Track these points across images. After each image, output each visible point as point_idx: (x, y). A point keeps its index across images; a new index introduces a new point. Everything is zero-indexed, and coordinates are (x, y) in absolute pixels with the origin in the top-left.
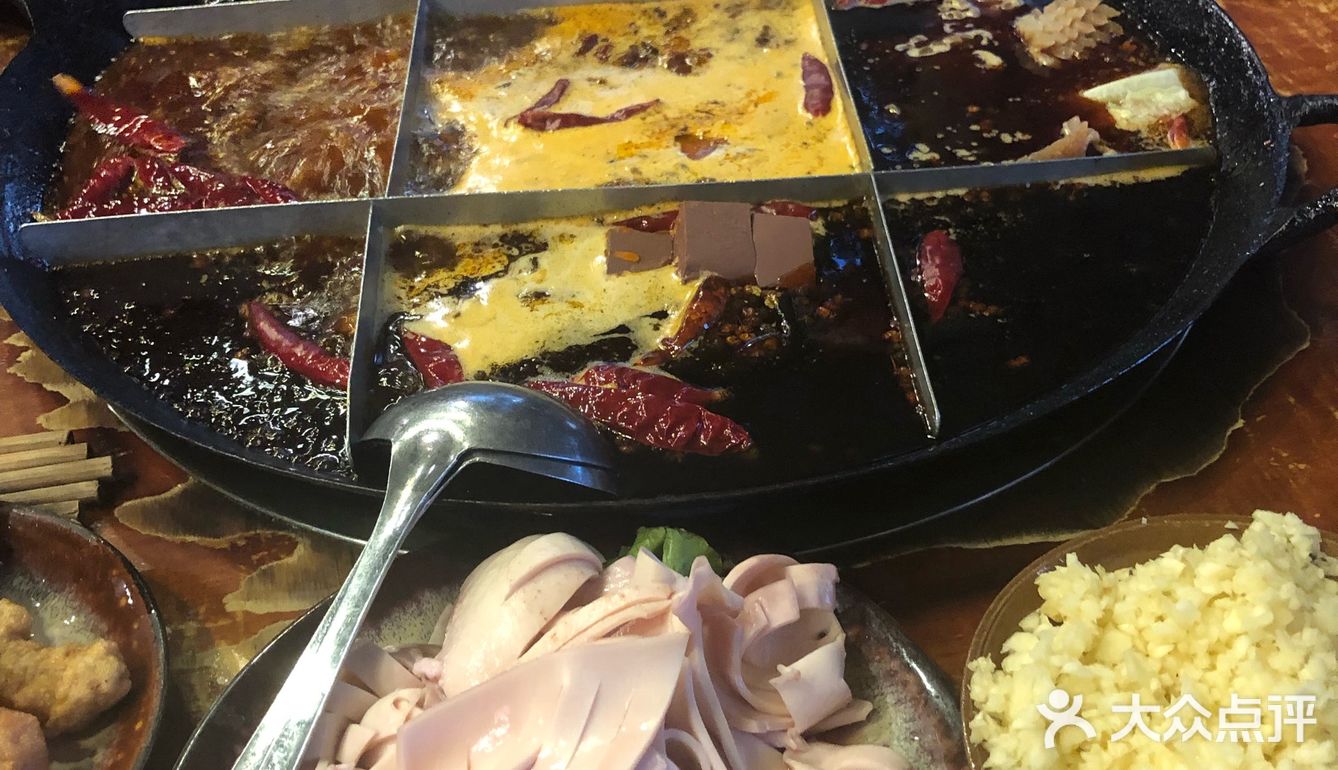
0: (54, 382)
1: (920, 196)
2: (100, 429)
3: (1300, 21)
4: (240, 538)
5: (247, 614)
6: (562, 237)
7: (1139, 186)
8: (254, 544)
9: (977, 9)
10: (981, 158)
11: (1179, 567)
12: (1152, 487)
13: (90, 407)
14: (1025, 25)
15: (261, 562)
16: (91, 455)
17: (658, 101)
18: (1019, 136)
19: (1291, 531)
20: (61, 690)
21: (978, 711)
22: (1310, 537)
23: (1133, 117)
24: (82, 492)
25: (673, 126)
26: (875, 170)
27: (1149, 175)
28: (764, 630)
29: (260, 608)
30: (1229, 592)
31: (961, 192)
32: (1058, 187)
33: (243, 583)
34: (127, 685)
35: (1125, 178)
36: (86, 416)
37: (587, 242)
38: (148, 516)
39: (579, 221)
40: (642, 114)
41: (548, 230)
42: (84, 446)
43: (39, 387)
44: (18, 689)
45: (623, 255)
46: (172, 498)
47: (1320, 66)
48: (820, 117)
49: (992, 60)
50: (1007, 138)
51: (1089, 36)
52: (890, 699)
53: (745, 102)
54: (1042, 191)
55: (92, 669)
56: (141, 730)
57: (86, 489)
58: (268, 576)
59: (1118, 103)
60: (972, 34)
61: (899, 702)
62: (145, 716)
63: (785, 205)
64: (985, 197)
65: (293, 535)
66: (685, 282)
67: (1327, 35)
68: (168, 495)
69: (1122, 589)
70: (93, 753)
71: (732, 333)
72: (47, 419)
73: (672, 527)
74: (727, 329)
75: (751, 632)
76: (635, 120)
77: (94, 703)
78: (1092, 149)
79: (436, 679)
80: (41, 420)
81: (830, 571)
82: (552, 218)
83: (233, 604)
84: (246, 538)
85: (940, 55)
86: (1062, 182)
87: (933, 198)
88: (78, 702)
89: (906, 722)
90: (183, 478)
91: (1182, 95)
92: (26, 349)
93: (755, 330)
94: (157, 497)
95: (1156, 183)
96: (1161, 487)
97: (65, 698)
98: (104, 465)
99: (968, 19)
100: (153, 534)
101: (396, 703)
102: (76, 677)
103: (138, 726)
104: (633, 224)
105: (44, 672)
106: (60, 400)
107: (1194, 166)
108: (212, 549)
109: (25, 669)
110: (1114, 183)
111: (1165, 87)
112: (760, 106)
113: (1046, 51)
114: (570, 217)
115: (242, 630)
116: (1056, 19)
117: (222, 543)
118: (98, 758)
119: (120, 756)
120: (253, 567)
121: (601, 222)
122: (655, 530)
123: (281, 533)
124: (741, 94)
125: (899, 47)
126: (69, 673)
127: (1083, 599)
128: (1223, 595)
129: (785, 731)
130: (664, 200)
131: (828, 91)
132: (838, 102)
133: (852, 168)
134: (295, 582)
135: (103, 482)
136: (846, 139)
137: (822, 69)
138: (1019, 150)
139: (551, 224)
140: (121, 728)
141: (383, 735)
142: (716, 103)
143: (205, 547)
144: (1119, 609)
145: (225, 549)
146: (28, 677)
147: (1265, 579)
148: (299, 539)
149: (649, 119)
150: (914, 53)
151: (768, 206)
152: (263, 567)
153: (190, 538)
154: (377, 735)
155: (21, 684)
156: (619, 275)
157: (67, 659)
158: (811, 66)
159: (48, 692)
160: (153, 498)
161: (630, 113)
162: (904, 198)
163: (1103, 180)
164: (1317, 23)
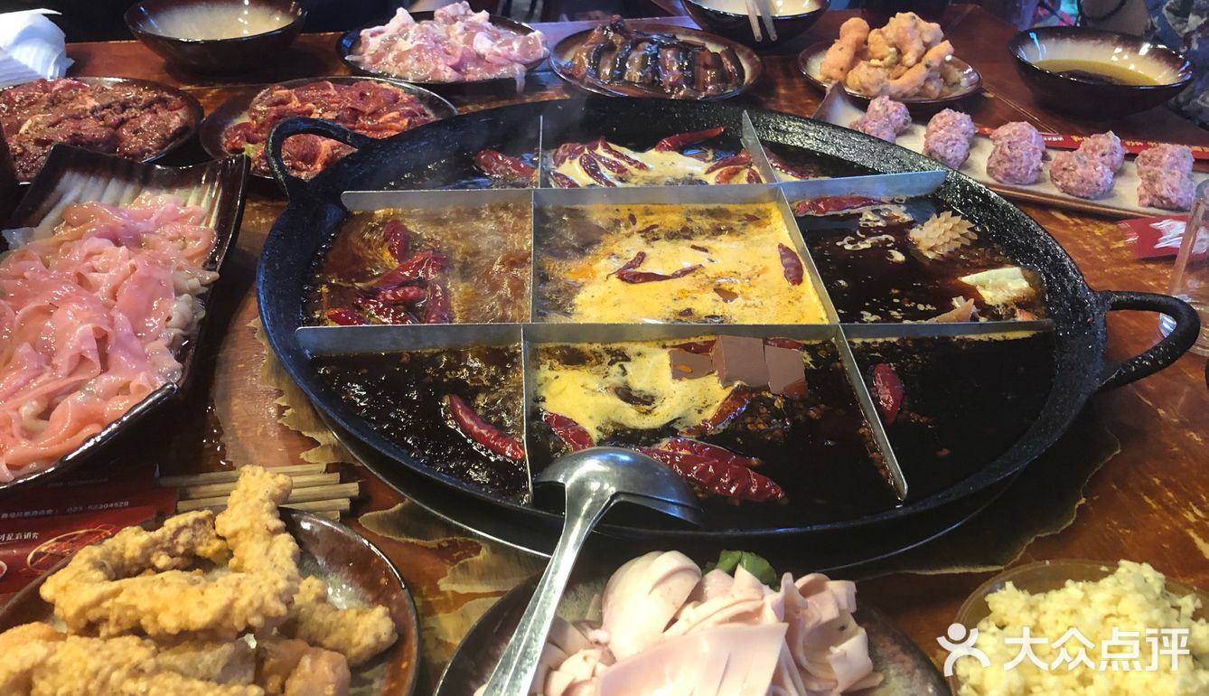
0: (309, 431)
1: (867, 341)
2: (343, 464)
3: (1084, 240)
4: (443, 542)
5: (454, 593)
6: (639, 354)
7: (1006, 342)
8: (453, 545)
9: (884, 221)
10: (904, 318)
11: (1080, 594)
12: (1033, 540)
13: (335, 449)
14: (915, 234)
15: (459, 558)
16: (342, 481)
17: (701, 265)
18: (929, 307)
19: (1146, 575)
20: (356, 639)
21: (963, 684)
22: (1160, 579)
23: (994, 296)
24: (340, 506)
25: (712, 282)
26: (841, 322)
27: (1011, 336)
28: (817, 623)
29: (463, 589)
30: (1114, 613)
31: (894, 339)
32: (955, 340)
33: (449, 572)
34: (396, 637)
35: (997, 336)
36: (332, 455)
37: (655, 358)
38: (382, 523)
39: (651, 344)
40: (693, 274)
41: (631, 348)
42: (338, 475)
43: (299, 434)
44: (326, 636)
45: (683, 368)
46: (395, 512)
47: (1101, 269)
48: (796, 286)
49: (899, 257)
50: (921, 307)
51: (956, 240)
52: (892, 672)
53: (753, 273)
54: (945, 341)
55: (376, 625)
56: (407, 668)
57: (342, 504)
58: (464, 567)
59: (984, 287)
60: (883, 237)
61: (898, 674)
62: (408, 660)
63: (784, 340)
64: (910, 343)
65: (478, 541)
66: (725, 388)
67: (1103, 250)
68: (393, 510)
69: (1042, 607)
70: (371, 682)
71: (752, 423)
72: (307, 456)
73: (746, 551)
74: (749, 420)
75: (810, 625)
76: (688, 277)
77: (375, 649)
78: (974, 318)
79: (606, 644)
80: (303, 455)
81: (851, 585)
82: (633, 341)
83: (444, 585)
84: (448, 542)
85: (865, 249)
86: (958, 337)
87: (875, 343)
88: (367, 647)
89: (905, 687)
90: (401, 499)
91: (1025, 284)
92: (288, 408)
93: (768, 422)
94: (385, 511)
95: (1016, 340)
96: (1038, 539)
97: (359, 643)
98: (353, 488)
99: (879, 227)
100: (386, 536)
101: (585, 658)
102: (366, 630)
103: (404, 665)
104: (687, 347)
105: (343, 625)
106: (314, 443)
107: (1041, 332)
108: (426, 548)
109: (331, 623)
110: (990, 339)
111: (1014, 279)
112: (761, 276)
113: (931, 249)
114: (644, 341)
115: (452, 604)
116: (934, 230)
117: (432, 543)
118: (376, 685)
119: (393, 685)
120: (454, 561)
121: (664, 347)
122: (734, 553)
123: (469, 539)
124: (749, 268)
125: (839, 244)
126: (361, 627)
127: (1020, 612)
128: (1111, 615)
129: (831, 690)
130: (705, 334)
131: (799, 269)
132: (807, 276)
133: (822, 319)
134: (483, 574)
135: (353, 500)
136: (815, 299)
137: (793, 255)
138: (927, 315)
139: (632, 344)
140: (390, 666)
141: (580, 678)
142: (735, 272)
143: (422, 547)
144: (1043, 620)
145: (435, 548)
146: (332, 629)
147: (1140, 605)
148: (482, 545)
149: (698, 277)
150: (848, 247)
151: (771, 341)
152: (461, 562)
153: (411, 540)
154: (574, 679)
155: (328, 634)
156: (681, 380)
157: (358, 619)
158: (785, 252)
159: (347, 639)
160: (382, 512)
161: (685, 272)
162: (858, 341)
163: (984, 337)
164: (1096, 243)
